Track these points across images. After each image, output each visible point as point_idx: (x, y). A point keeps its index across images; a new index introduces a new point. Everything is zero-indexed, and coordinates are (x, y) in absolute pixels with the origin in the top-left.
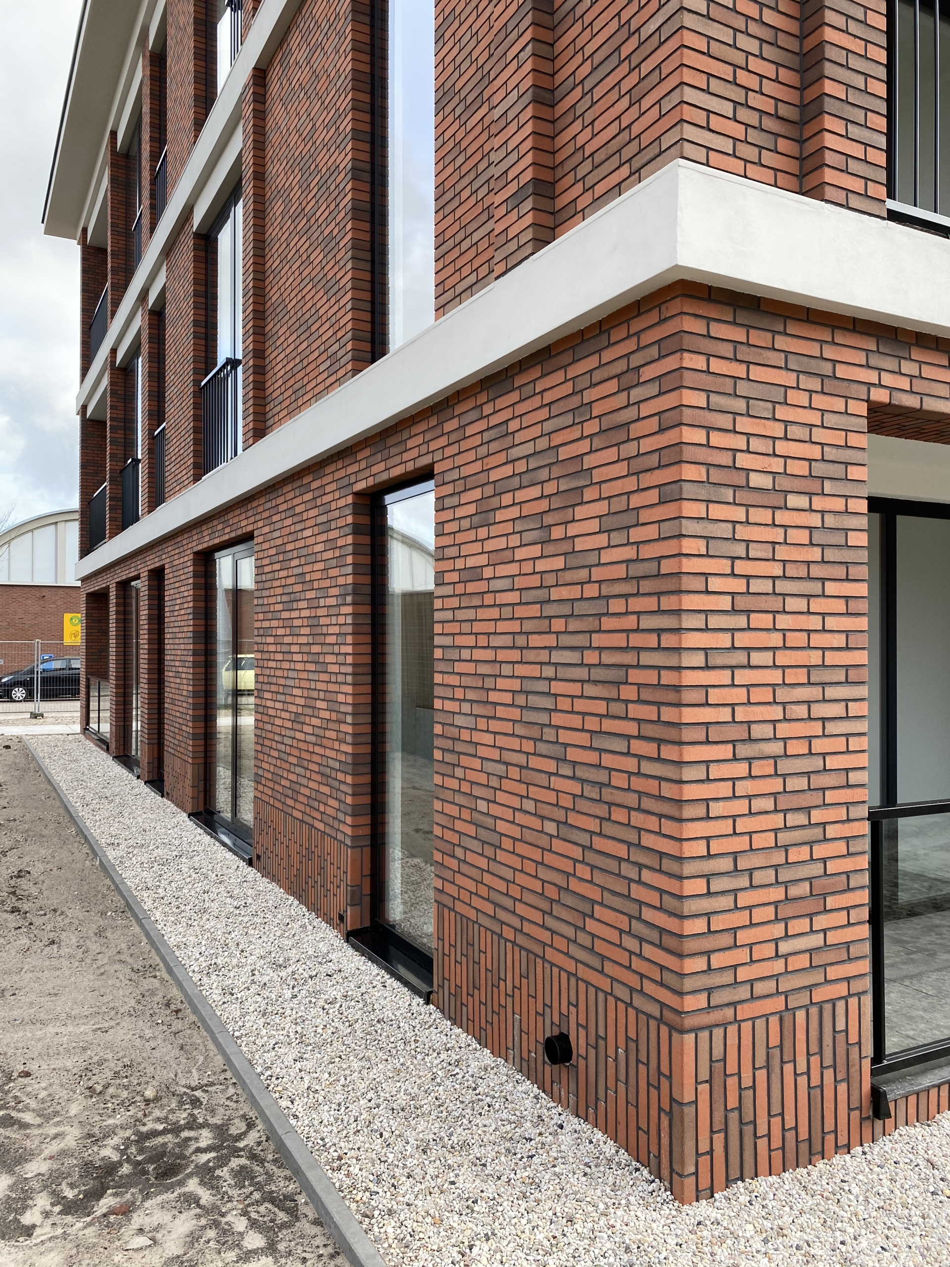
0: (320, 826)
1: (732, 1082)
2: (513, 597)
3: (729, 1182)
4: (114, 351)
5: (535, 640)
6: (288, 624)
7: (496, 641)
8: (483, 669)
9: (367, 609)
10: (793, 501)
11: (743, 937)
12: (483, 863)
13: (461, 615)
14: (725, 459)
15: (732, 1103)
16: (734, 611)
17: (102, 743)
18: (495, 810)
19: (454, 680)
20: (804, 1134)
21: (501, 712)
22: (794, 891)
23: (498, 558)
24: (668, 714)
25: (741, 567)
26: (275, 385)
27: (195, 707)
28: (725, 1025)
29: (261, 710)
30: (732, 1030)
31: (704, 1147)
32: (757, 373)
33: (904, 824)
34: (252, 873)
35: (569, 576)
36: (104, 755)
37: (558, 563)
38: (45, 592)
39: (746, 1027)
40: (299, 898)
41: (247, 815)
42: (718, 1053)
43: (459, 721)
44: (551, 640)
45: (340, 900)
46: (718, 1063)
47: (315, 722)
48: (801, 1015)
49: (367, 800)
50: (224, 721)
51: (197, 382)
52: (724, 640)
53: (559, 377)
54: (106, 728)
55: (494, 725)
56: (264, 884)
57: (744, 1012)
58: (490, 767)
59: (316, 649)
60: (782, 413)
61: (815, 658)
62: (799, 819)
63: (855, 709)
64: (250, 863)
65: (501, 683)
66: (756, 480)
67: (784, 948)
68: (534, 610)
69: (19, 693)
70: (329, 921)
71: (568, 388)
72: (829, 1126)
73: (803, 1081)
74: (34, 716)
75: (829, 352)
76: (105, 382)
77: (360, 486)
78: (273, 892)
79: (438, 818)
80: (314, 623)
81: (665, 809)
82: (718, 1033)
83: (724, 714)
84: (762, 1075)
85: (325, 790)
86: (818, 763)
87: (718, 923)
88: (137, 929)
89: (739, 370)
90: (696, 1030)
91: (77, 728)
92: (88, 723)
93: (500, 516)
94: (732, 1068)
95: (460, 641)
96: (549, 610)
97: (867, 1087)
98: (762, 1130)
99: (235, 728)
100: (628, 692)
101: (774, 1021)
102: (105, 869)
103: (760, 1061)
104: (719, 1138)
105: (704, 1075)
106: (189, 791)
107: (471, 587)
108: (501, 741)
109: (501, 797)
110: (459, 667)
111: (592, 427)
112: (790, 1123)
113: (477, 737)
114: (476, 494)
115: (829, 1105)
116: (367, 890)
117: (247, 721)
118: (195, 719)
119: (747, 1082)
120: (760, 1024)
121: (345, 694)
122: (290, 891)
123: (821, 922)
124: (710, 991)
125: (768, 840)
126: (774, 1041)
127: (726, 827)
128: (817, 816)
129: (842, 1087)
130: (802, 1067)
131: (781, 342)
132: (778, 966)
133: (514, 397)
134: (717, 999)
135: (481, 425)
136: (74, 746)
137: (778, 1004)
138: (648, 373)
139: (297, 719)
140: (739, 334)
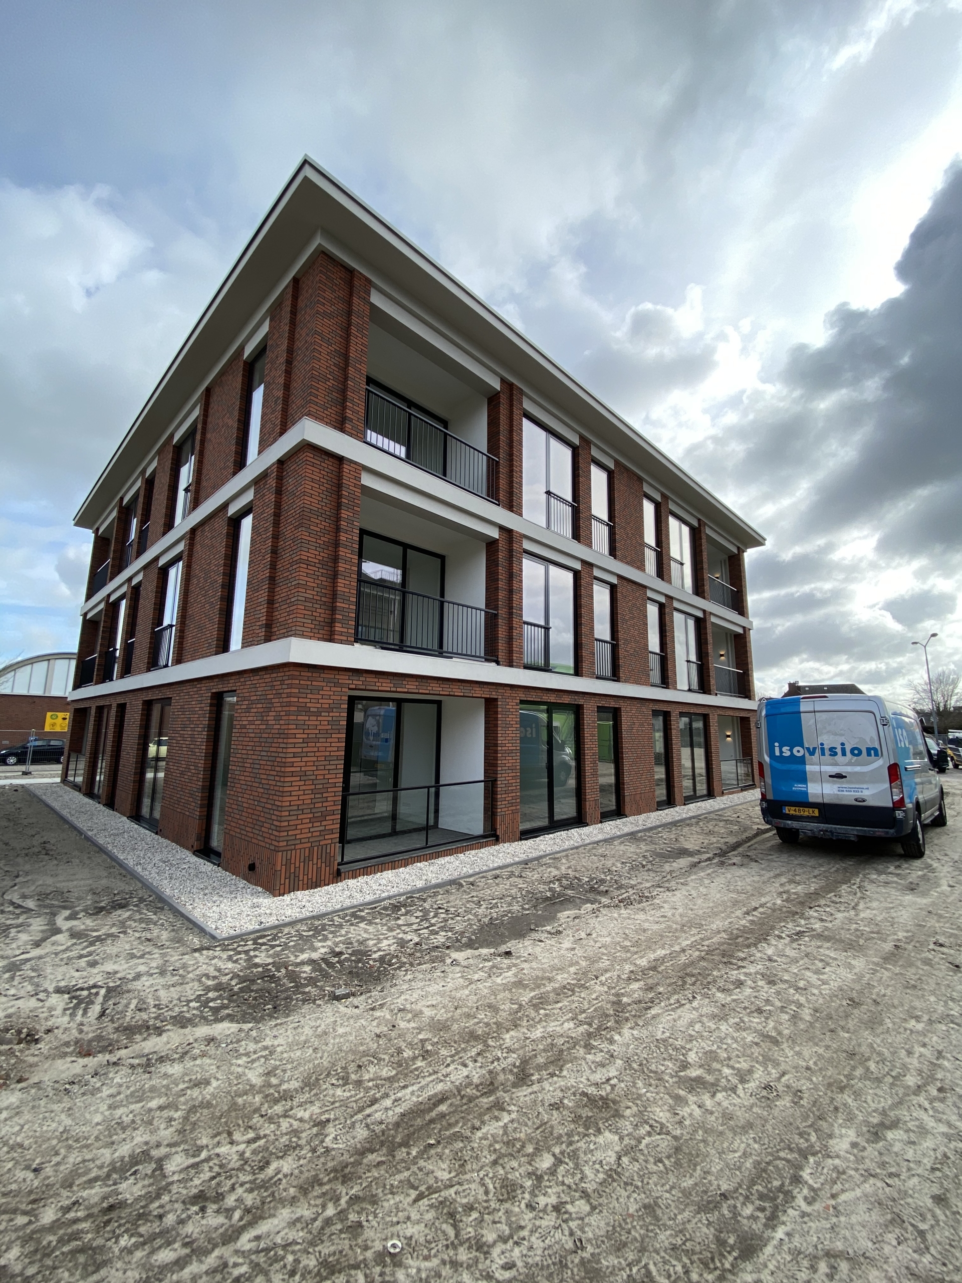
0: (187, 813)
1: (293, 866)
2: (253, 735)
3: (289, 892)
4: (109, 596)
5: (257, 748)
6: (182, 736)
7: (248, 748)
8: (244, 756)
9: (213, 733)
10: (323, 714)
11: (299, 827)
12: (238, 817)
13: (240, 739)
14: (303, 705)
15: (292, 871)
16: (303, 742)
17: (76, 787)
18: (243, 800)
19: (235, 759)
20: (314, 880)
21: (247, 770)
22: (316, 815)
23: (251, 723)
24: (283, 769)
25: (306, 731)
26: (187, 644)
27: (136, 768)
28: (291, 850)
29: (167, 770)
30: (294, 852)
31: (282, 882)
32: (314, 683)
33: (351, 797)
34: (156, 837)
35: (266, 731)
36: (77, 793)
37: (264, 727)
38: (35, 699)
39: (298, 851)
40: (177, 843)
41: (157, 815)
42: (289, 857)
43: (236, 773)
44: (260, 749)
45: (192, 840)
46: (288, 861)
47: (189, 774)
48: (316, 848)
49: (206, 802)
50: (150, 775)
51: (153, 629)
52: (300, 750)
53: (268, 676)
54: (79, 779)
55: (245, 774)
56: (162, 840)
57: (297, 847)
58: (243, 787)
59: (192, 746)
60: (321, 692)
61: (328, 754)
62: (320, 796)
63: (339, 767)
64: (157, 833)
65: (248, 761)
66: (312, 709)
67: (312, 830)
68: (257, 740)
69: (12, 760)
70: (187, 849)
71: (270, 680)
72: (323, 878)
73: (315, 866)
74: (25, 773)
75: (337, 677)
76: (102, 606)
77: (214, 691)
78: (166, 842)
79: (227, 805)
80: (192, 736)
81: (280, 794)
82: (289, 852)
83: (298, 769)
84: (302, 864)
85: (191, 799)
86: (326, 781)
87: (291, 823)
88: (105, 856)
89: (309, 683)
90: (282, 851)
91: (58, 780)
92: (66, 777)
93: (252, 710)
94: (293, 861)
95: (239, 747)
96: (261, 740)
97: (336, 868)
98: (301, 878)
99: (155, 778)
100: (276, 764)
101: (307, 850)
102: (88, 839)
103: (302, 860)
104: (287, 881)
105: (284, 863)
106: (129, 807)
107: (243, 731)
108: (247, 779)
109: (245, 796)
110: (238, 755)
111: (274, 692)
112: (310, 877)
113: (240, 778)
114: (247, 702)
115: (323, 873)
116: (203, 835)
117: (161, 775)
118: (135, 774)
119: (297, 865)
120: (303, 851)
121: (201, 764)
122: (173, 841)
123: (324, 823)
124: (287, 841)
125: (309, 801)
126: (307, 855)
127: (296, 798)
128: (325, 795)
129: (328, 868)
130: (315, 862)
131: (322, 675)
132: (310, 835)
133: (258, 677)
134: (289, 843)
135: (250, 683)
136: (58, 789)
137: (309, 845)
138: (286, 682)
139: (182, 773)
140: (310, 674)
